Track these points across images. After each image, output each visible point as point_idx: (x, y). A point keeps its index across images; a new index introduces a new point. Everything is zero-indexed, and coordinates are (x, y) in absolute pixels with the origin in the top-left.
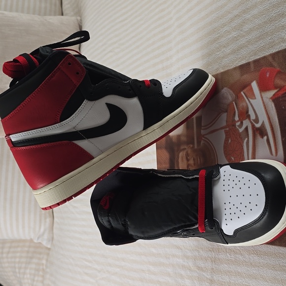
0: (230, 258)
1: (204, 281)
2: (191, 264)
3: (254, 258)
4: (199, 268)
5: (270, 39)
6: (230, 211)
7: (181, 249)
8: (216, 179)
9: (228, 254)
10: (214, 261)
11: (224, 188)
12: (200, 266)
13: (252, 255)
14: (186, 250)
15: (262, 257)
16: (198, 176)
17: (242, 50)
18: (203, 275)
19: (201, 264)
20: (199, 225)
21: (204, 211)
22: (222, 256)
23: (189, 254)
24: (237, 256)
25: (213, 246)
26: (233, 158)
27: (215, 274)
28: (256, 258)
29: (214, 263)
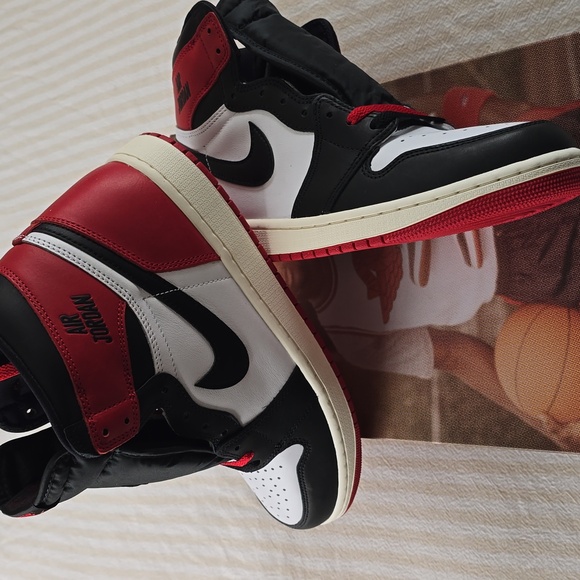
3: (385, 473)
13: (380, 467)
15: (400, 470)
28: (388, 473)
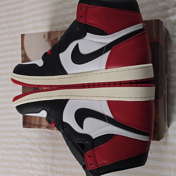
1: (47, 158)
2: (37, 148)
4: (43, 150)
7: (28, 138)
12: (43, 149)
14: (33, 139)
18: (46, 154)
23: (35, 141)
25: (52, 135)
27: (55, 153)
29: (54, 146)
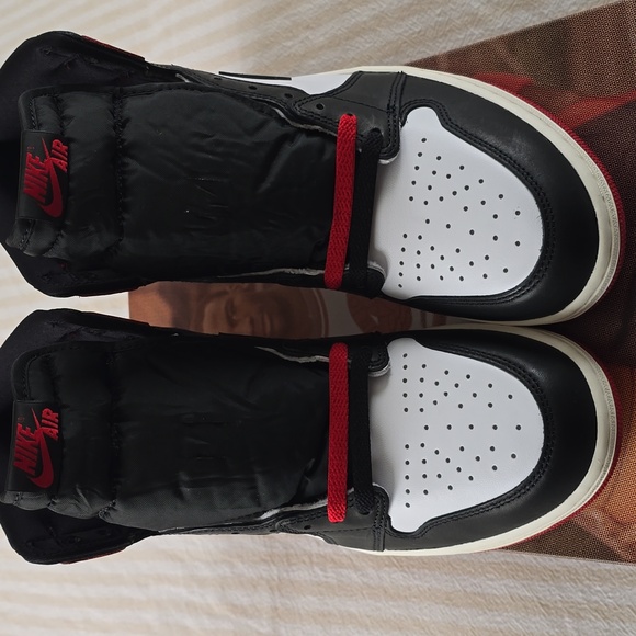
0: (324, 579)
2: (211, 598)
3: (393, 576)
5: (439, 15)
6: (424, 469)
8: (378, 374)
9: (316, 569)
10: (276, 587)
11: (406, 403)
12: (237, 603)
13: (387, 569)
14: (197, 563)
15: (413, 574)
16: (326, 359)
17: (359, 39)
18: (248, 626)
19: (242, 598)
20: (331, 502)
21: (345, 464)
22: (301, 574)
23: (205, 572)
24: (344, 572)
26: (375, 319)
27: (282, 623)
28: (398, 576)
29: (277, 593)
